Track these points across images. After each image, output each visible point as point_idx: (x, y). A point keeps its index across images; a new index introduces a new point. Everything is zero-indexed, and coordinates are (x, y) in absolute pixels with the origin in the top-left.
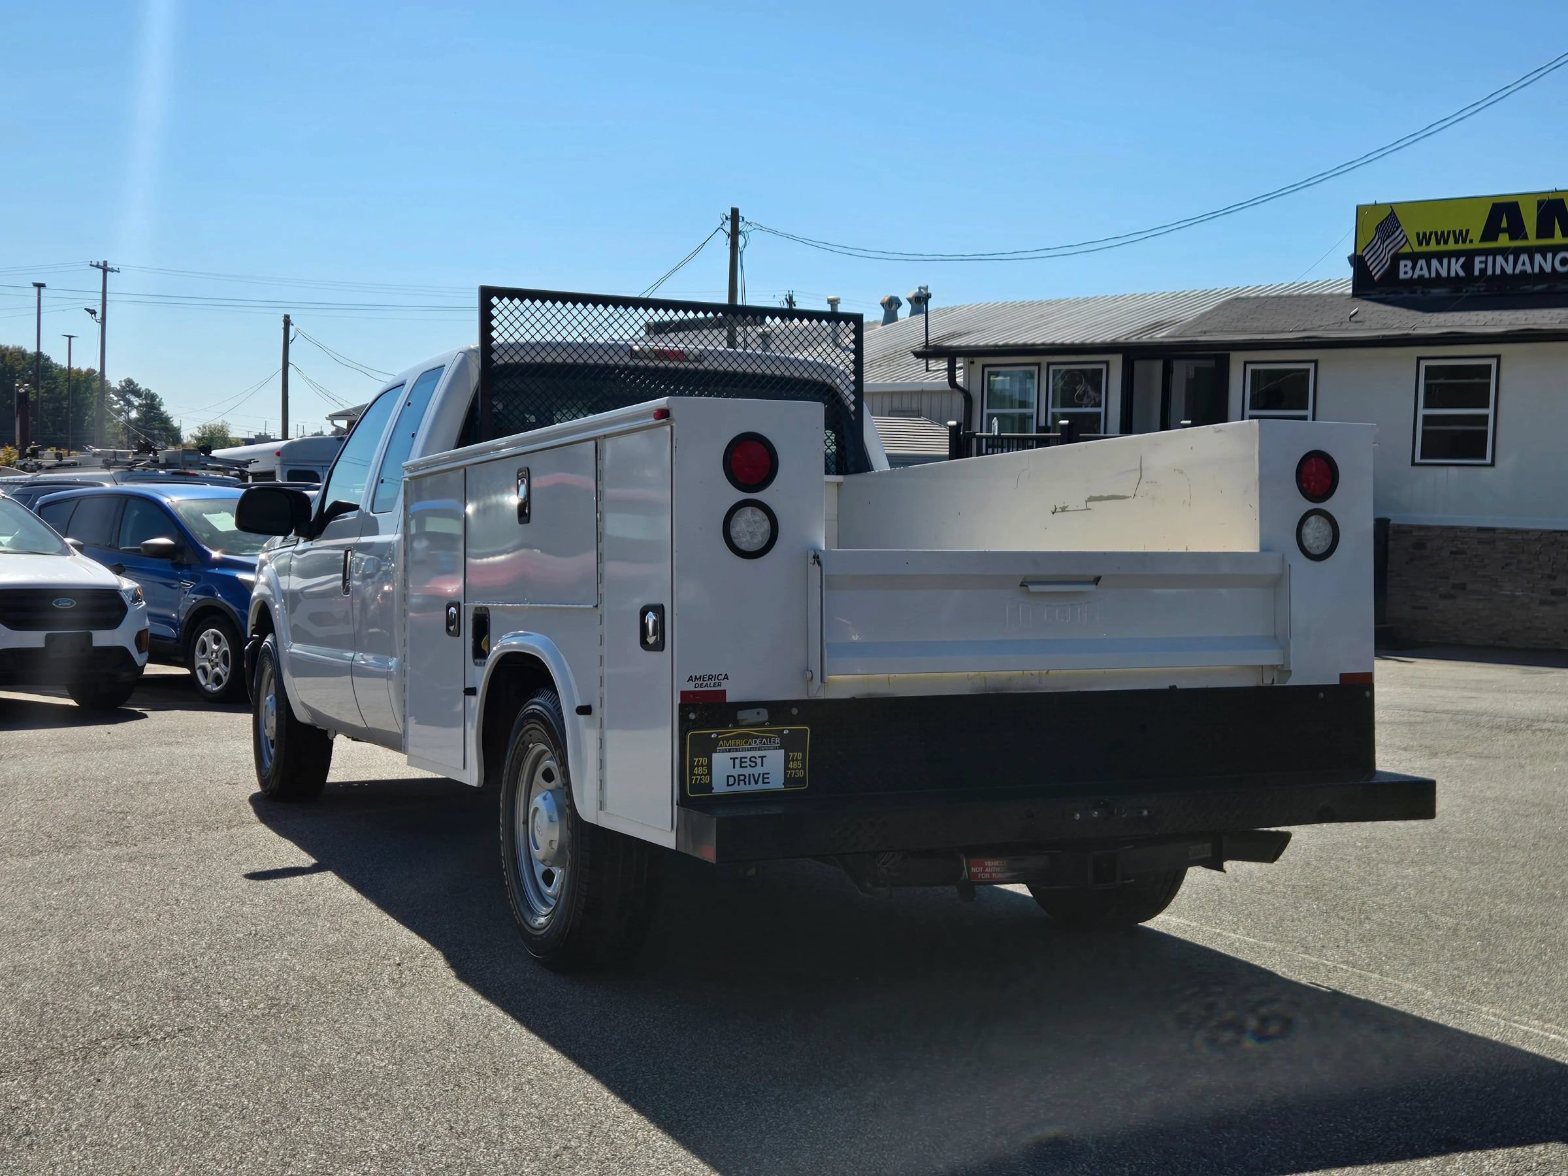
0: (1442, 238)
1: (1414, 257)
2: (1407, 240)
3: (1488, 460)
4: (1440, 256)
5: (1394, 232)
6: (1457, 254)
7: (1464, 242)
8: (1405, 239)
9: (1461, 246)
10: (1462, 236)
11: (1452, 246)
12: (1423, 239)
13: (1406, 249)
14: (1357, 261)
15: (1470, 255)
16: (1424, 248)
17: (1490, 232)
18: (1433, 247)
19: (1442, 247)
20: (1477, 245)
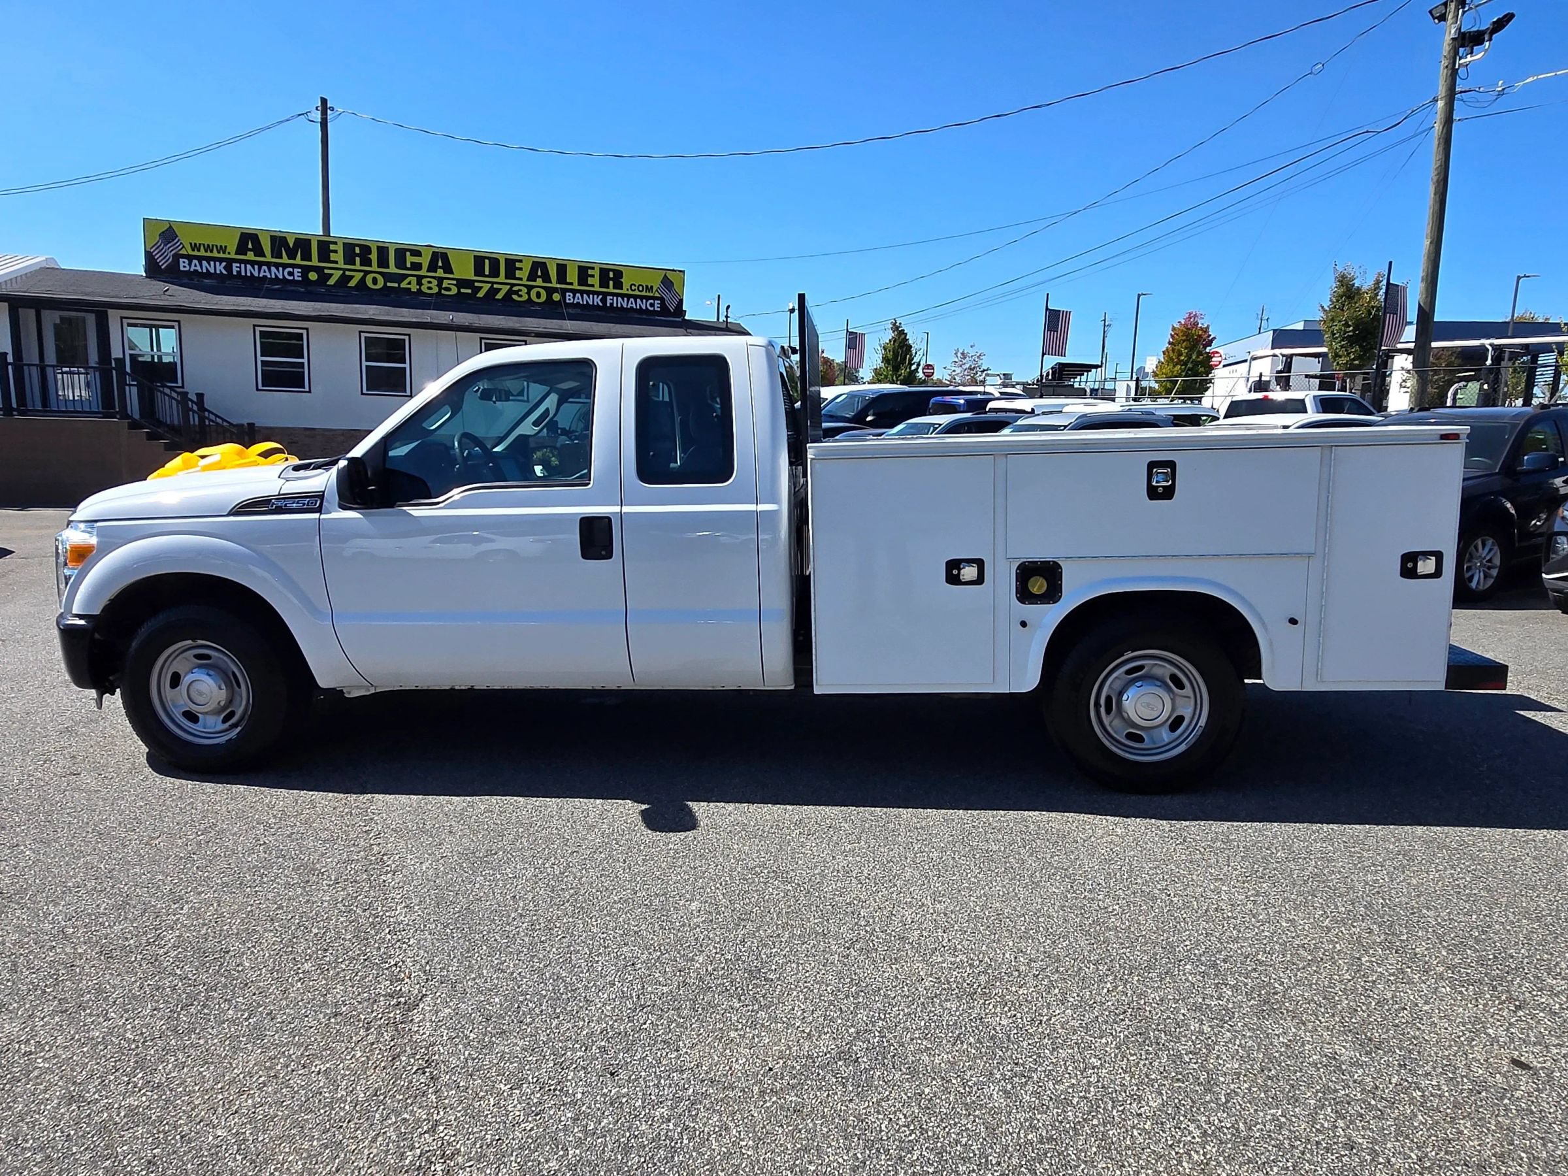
0: (208, 248)
1: (190, 258)
2: (183, 247)
3: (307, 389)
4: (209, 260)
5: (173, 240)
6: (221, 260)
7: (224, 253)
8: (181, 246)
9: (221, 255)
10: (223, 249)
11: (215, 254)
12: (195, 247)
13: (183, 252)
14: (149, 256)
15: (230, 262)
16: (196, 253)
17: (242, 249)
18: (202, 253)
19: (209, 254)
20: (233, 256)
